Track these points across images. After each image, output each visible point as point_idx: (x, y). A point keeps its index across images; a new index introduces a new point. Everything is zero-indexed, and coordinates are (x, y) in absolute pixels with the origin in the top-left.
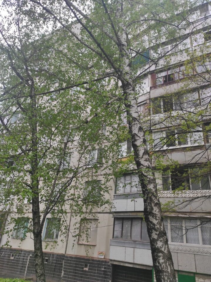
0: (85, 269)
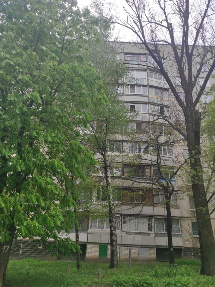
0: (39, 248)
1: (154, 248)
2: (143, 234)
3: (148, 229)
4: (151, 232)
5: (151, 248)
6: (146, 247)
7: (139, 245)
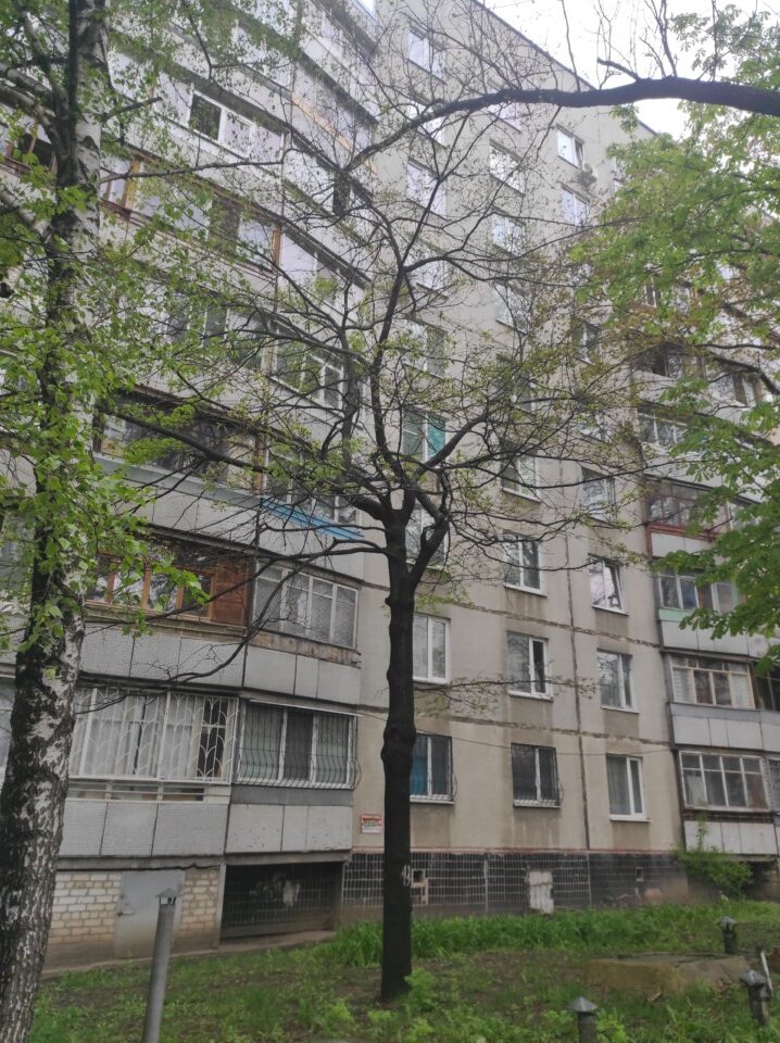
1: (217, 868)
2: (165, 790)
3: (201, 765)
4: (214, 780)
5: (199, 868)
6: (171, 863)
7: (132, 858)
